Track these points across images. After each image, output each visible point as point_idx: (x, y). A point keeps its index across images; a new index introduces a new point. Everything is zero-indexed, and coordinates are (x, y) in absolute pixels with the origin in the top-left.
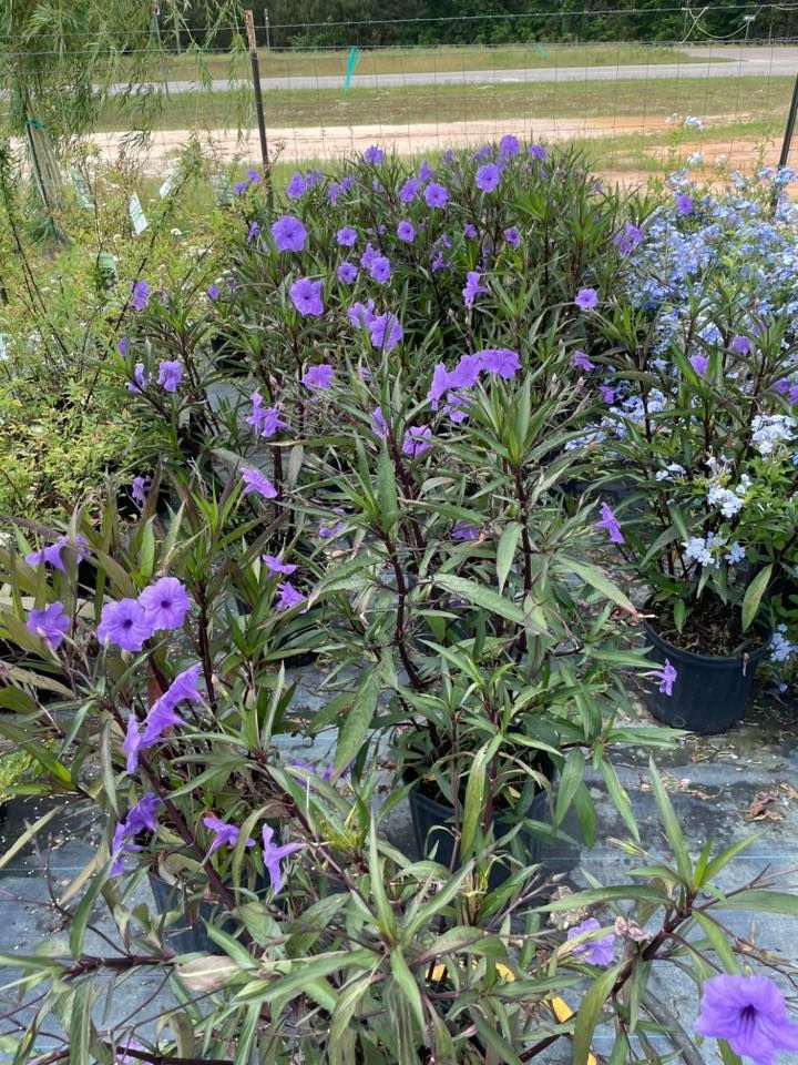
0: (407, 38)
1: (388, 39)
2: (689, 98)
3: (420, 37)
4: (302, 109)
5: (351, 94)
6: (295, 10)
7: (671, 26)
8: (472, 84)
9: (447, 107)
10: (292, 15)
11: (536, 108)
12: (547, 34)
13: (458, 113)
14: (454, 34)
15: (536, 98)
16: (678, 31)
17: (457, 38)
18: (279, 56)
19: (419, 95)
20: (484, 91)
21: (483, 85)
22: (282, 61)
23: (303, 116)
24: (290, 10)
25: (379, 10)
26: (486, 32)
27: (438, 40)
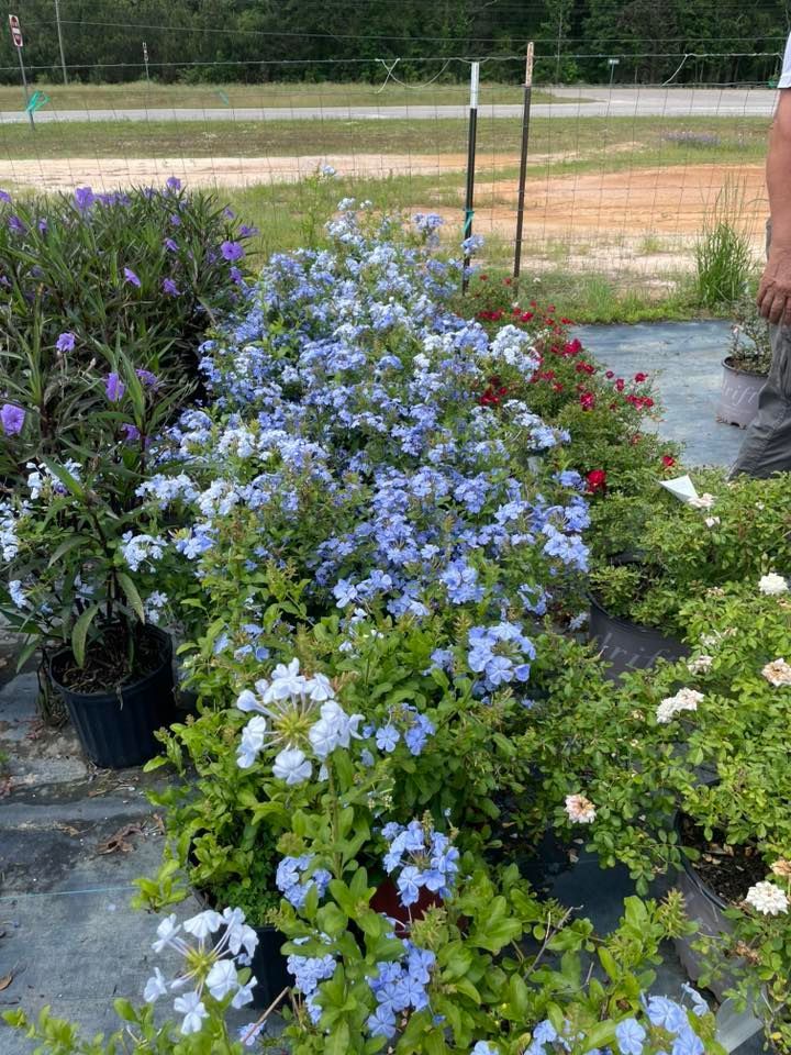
0: (295, 73)
1: (275, 75)
2: (539, 137)
3: (307, 73)
4: (167, 140)
5: (221, 126)
6: (183, 43)
7: (545, 68)
8: (338, 120)
9: (311, 142)
10: (181, 48)
11: (396, 144)
12: (429, 73)
13: (320, 148)
14: (340, 71)
15: (397, 135)
16: (551, 72)
17: (343, 74)
18: (164, 88)
19: (285, 129)
20: (348, 127)
21: (349, 120)
22: (164, 93)
23: (168, 147)
24: (179, 44)
25: (267, 46)
26: (371, 70)
27: (324, 76)
